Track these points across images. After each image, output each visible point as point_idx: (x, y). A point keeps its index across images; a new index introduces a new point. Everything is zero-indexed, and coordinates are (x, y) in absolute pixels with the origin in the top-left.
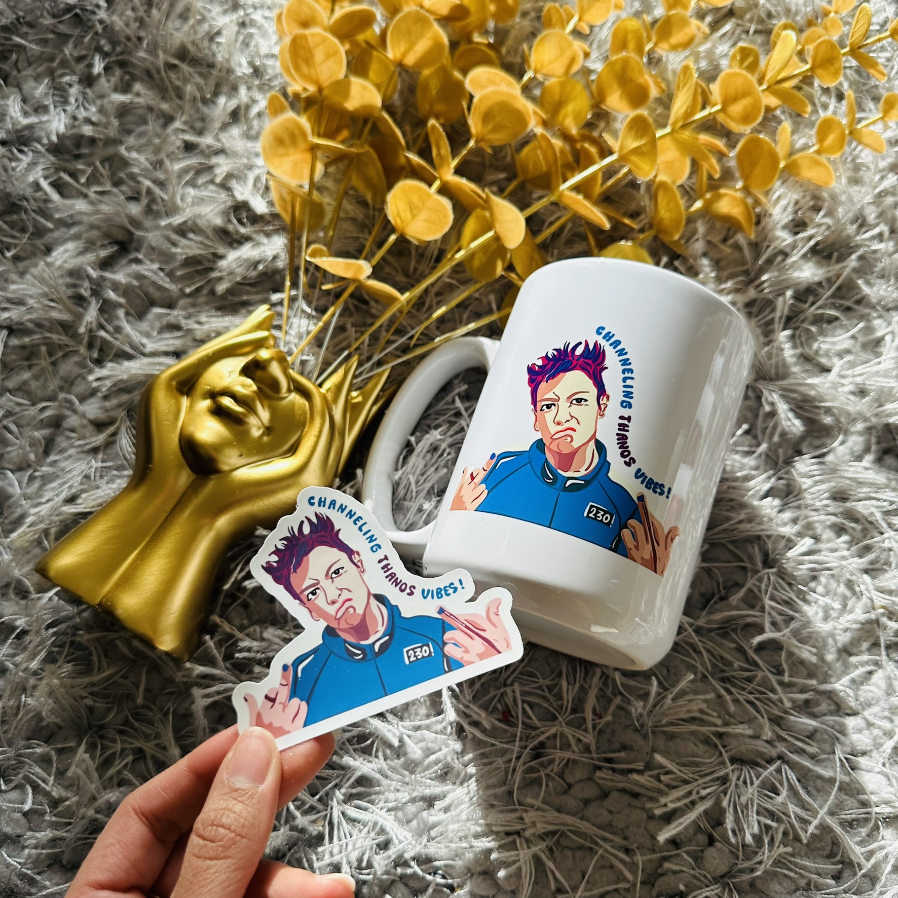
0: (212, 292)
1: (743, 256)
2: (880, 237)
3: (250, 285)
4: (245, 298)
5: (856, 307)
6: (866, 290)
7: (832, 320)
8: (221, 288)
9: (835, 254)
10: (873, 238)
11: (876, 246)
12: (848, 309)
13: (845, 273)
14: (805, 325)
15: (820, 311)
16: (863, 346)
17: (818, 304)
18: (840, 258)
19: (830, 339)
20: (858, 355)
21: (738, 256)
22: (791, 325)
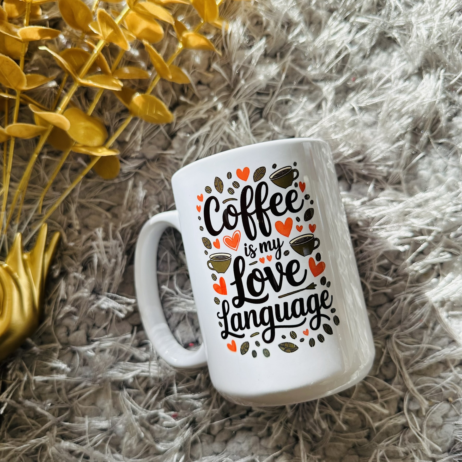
1: (223, 77)
2: (301, 33)
5: (300, 87)
6: (303, 73)
7: (287, 102)
9: (278, 54)
10: (298, 35)
12: (296, 90)
13: (287, 67)
14: (272, 111)
15: (280, 98)
16: (310, 114)
17: (276, 93)
18: (282, 56)
19: (290, 116)
20: (308, 121)
21: (218, 78)
22: (264, 114)
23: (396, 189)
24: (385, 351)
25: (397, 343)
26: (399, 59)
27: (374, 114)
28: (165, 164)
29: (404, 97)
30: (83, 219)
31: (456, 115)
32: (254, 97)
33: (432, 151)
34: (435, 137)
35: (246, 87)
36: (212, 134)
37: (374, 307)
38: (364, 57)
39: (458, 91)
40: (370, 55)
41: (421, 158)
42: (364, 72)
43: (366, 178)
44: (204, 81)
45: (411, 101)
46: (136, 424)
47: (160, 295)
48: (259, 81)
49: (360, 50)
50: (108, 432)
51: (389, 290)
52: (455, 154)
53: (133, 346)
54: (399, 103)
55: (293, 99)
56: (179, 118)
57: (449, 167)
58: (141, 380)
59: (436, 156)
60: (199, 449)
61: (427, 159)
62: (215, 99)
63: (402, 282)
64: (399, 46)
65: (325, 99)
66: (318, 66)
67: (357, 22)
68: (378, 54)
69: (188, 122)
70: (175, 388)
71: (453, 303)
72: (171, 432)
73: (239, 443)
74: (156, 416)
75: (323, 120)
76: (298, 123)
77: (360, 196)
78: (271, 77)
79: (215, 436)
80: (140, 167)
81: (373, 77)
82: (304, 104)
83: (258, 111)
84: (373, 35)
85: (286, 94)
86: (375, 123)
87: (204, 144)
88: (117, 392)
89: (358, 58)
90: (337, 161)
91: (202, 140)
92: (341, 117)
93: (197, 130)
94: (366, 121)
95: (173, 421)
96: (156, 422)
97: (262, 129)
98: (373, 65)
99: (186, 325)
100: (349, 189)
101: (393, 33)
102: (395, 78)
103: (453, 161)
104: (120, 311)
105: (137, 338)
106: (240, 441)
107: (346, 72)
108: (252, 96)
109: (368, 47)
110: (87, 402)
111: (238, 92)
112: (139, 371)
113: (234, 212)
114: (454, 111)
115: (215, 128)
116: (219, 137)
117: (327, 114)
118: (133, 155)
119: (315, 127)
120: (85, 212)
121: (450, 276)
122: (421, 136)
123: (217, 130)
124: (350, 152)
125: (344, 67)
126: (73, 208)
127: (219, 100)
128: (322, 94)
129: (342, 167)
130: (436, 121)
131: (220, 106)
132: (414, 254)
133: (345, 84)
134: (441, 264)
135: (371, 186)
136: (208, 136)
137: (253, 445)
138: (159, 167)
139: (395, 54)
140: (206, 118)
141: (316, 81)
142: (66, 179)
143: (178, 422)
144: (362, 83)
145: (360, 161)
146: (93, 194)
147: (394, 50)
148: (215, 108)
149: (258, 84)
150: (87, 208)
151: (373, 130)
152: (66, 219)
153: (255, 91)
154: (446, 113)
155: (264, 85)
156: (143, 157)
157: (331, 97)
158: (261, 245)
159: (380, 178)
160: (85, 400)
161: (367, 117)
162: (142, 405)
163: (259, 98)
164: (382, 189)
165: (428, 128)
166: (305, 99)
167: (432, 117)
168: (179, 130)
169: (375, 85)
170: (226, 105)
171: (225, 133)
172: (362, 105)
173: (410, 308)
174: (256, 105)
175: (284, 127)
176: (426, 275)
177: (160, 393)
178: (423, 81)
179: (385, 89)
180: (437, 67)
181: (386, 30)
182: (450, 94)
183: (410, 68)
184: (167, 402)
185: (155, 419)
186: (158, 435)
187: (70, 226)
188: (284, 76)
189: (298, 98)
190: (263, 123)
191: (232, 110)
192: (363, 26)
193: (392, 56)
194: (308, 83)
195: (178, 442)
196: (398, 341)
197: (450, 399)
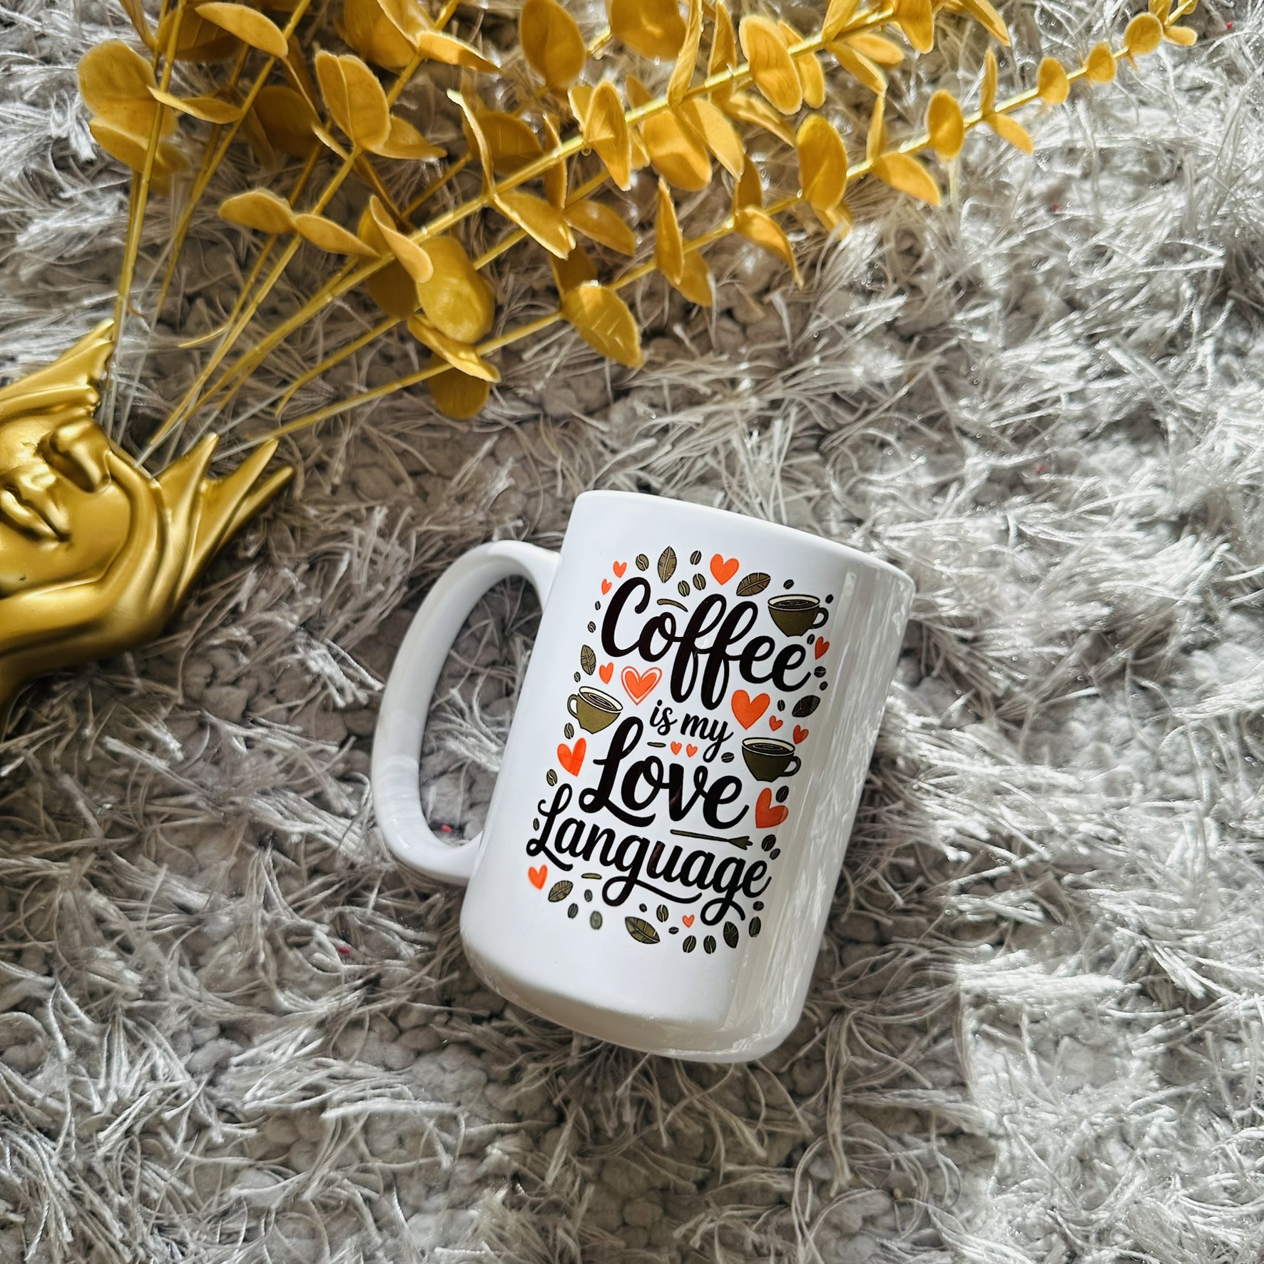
0: (14, 274)
1: (782, 327)
2: (983, 322)
3: (70, 266)
4: (63, 289)
5: (924, 429)
6: (945, 403)
7: (883, 445)
8: (26, 272)
9: (917, 339)
10: (976, 322)
11: (980, 336)
12: (913, 429)
13: (921, 375)
14: (844, 448)
15: (872, 431)
16: (916, 494)
17: (872, 417)
18: (923, 348)
19: (874, 477)
20: (906, 506)
21: (772, 323)
22: (826, 444)
23: (1006, 733)
24: (819, 1035)
25: (850, 1030)
26: (1153, 477)
27: (1042, 560)
28: (576, 443)
29: (1118, 560)
30: (355, 467)
31: (1205, 646)
32: (823, 401)
33: (1119, 694)
34: (1137, 670)
35: (817, 373)
36: (702, 431)
37: (843, 939)
38: (1085, 435)
39: (1235, 602)
40: (1098, 437)
41: (1088, 697)
42: (1066, 466)
43: (959, 680)
44: (739, 314)
45: (1127, 575)
46: (260, 930)
47: (433, 700)
48: (850, 375)
49: (1087, 416)
50: (193, 918)
51: (888, 922)
52: (1161, 724)
53: (331, 772)
54: (1103, 565)
55: (898, 446)
56: (651, 365)
57: (1133, 743)
58: (312, 847)
59: (1121, 708)
60: (358, 1041)
61: (1099, 704)
62: (744, 366)
63: (922, 920)
64: (1167, 448)
65: (961, 481)
66: (982, 406)
67: (1109, 357)
68: (1116, 444)
69: (665, 382)
70: (373, 897)
71: (1001, 1011)
72: (319, 980)
73: (444, 1069)
74: (308, 932)
75: (936, 521)
76: (882, 500)
77: (929, 710)
78: (877, 380)
79: (401, 1032)
80: (520, 422)
81: (1081, 484)
82: (916, 468)
83: (816, 432)
84: (1128, 401)
85: (888, 430)
86: (1035, 580)
87: (674, 445)
88: (251, 848)
89: (1071, 431)
90: (921, 617)
91: (673, 434)
92: (972, 535)
93: (676, 409)
94: (1020, 566)
95: (336, 959)
96: (299, 946)
97: (806, 473)
98: (1094, 461)
99: (457, 786)
100: (915, 683)
101: (1169, 419)
102: (1124, 512)
103: (1151, 735)
104: (341, 691)
105: (346, 761)
106: (445, 1065)
107: (1033, 447)
108: (820, 395)
109: (1104, 419)
110: (180, 837)
111: (795, 375)
112: (318, 828)
113: (669, 631)
114: (1206, 637)
115: (713, 424)
116: (712, 445)
117: (950, 513)
118: (522, 392)
119: (912, 525)
120: (366, 456)
121: (1020, 955)
122: (1113, 654)
123: (715, 430)
124: (955, 613)
125: (1036, 433)
126: (347, 435)
127: (750, 371)
128: (962, 467)
129: (925, 633)
130: (1158, 639)
131: (746, 384)
132: (974, 876)
133: (1018, 469)
134: (1018, 924)
135: (961, 702)
136: (690, 431)
137: (468, 1087)
138: (561, 443)
139: (1150, 462)
140: (705, 395)
141: (964, 434)
142: (359, 368)
143: (345, 968)
144: (1053, 485)
145: (963, 640)
146: (398, 427)
147: (1151, 453)
148: (734, 382)
149: (843, 380)
150: (374, 448)
151: (1023, 591)
152: (319, 448)
153: (832, 390)
154: (1186, 634)
155: (855, 388)
156: (539, 404)
157: (973, 484)
158: (687, 719)
159: (986, 693)
160: (176, 830)
161: (1026, 561)
162: (290, 898)
163: (833, 408)
164: (979, 719)
165: (1134, 646)
166: (922, 460)
167: (1155, 628)
168: (640, 388)
169: (1077, 505)
170: (759, 387)
171: (727, 442)
172: (1029, 531)
173: (912, 978)
174: (819, 418)
175: (850, 493)
176: (977, 930)
177: (336, 892)
178: (1177, 545)
179: (1092, 523)
180: (1220, 531)
181: (1158, 405)
182: (1214, 599)
183: (1166, 505)
184: (341, 916)
185: (301, 939)
186: (289, 973)
187: (321, 466)
188: (904, 391)
189: (908, 449)
190: (815, 462)
191: (765, 405)
192: (1116, 372)
193: (1142, 464)
194: (946, 429)
195: (323, 1007)
196: (854, 1027)
197: (898, 1193)
